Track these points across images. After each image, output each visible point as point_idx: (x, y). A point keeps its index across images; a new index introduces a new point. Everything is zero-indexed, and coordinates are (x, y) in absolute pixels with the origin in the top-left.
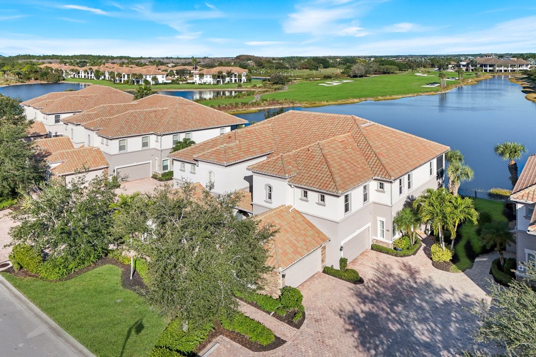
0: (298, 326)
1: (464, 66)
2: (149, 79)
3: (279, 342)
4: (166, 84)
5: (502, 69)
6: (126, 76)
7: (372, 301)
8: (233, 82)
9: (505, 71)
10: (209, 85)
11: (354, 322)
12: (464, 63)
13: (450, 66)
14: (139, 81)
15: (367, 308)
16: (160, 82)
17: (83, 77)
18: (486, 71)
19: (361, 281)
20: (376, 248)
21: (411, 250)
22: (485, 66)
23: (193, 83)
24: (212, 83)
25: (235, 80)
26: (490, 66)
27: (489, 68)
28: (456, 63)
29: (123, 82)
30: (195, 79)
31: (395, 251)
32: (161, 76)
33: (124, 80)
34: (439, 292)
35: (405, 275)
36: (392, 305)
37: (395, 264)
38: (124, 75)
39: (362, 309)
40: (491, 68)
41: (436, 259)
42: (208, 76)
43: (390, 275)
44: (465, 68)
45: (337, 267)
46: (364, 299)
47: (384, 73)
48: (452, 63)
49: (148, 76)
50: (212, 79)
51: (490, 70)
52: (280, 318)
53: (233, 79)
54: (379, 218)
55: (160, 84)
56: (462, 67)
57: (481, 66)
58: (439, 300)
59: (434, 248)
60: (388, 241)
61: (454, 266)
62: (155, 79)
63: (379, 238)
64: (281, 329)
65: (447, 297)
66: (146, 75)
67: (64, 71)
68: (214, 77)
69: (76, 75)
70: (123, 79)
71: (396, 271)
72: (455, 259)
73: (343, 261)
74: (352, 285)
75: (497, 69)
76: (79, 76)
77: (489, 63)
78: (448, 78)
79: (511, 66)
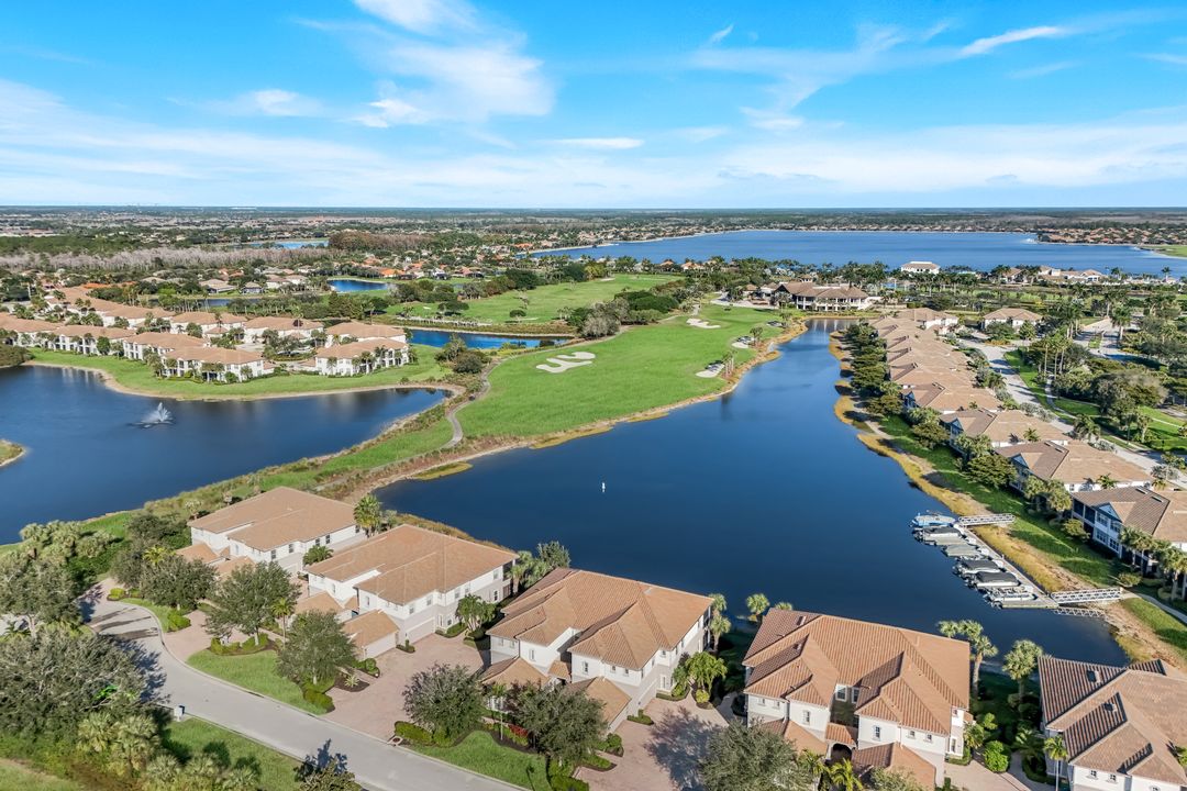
0: (621, 756)
1: (768, 295)
2: (236, 371)
3: (613, 766)
4: (266, 376)
5: (828, 305)
6: (186, 364)
7: (662, 736)
8: (387, 365)
9: (830, 308)
10: (346, 376)
11: (654, 750)
12: (770, 291)
13: (746, 293)
14: (216, 375)
15: (660, 741)
16: (255, 374)
17: (68, 349)
18: (800, 307)
19: (652, 723)
20: (660, 696)
21: (683, 695)
22: (800, 299)
23: (316, 373)
24: (352, 374)
25: (391, 362)
26: (809, 299)
27: (805, 303)
29: (179, 375)
30: (318, 365)
31: (673, 698)
32: (256, 363)
33: (182, 372)
34: (701, 725)
35: (681, 716)
36: (674, 737)
37: (674, 707)
38: (182, 363)
39: (657, 742)
40: (810, 304)
41: (699, 701)
42: (344, 360)
43: (672, 717)
44: (770, 299)
45: (636, 715)
46: (657, 735)
47: (638, 323)
48: (750, 286)
49: (232, 366)
50: (351, 367)
51: (807, 307)
52: (609, 752)
53: (387, 360)
54: (662, 676)
55: (256, 378)
56: (764, 297)
57: (794, 297)
58: (701, 731)
59: (698, 693)
60: (668, 691)
61: (711, 705)
62: (246, 371)
63: (662, 689)
64: (612, 758)
65: (705, 728)
66: (229, 365)
67: (20, 335)
68: (355, 361)
69: (50, 343)
70: (179, 369)
71: (676, 714)
72: (711, 700)
73: (641, 711)
74: (647, 727)
75: (817, 305)
76: (58, 346)
77: (805, 294)
78: (739, 340)
79: (842, 300)
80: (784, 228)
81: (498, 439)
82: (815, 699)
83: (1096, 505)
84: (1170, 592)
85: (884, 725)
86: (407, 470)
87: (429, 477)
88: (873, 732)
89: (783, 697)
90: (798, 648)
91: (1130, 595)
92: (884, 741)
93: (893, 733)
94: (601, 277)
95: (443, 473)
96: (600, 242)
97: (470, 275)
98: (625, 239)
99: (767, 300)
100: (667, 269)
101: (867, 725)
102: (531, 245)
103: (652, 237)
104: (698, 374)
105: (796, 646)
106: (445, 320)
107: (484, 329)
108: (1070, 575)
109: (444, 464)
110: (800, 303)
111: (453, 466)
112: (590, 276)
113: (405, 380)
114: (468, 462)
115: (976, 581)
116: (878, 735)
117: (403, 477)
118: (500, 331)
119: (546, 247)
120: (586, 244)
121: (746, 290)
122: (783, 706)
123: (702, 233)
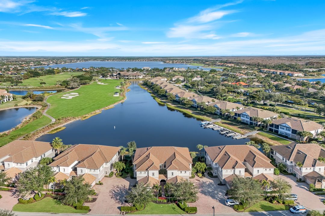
1: (115, 76)
5: (132, 77)
8: (5, 101)
9: (135, 78)
12: (115, 74)
13: (108, 75)
22: (125, 76)
26: (127, 76)
27: (126, 77)
28: (111, 74)
44: (116, 77)
47: (84, 84)
48: (109, 74)
54: (106, 170)
57: (123, 76)
77: (126, 75)
78: (116, 87)
79: (135, 76)
80: (101, 61)
81: (69, 119)
82: (155, 169)
83: (241, 113)
84: (267, 129)
85: (174, 171)
86: (44, 132)
87: (53, 132)
88: (171, 174)
89: (147, 170)
90: (148, 156)
91: (258, 132)
92: (174, 176)
93: (177, 173)
94: (59, 73)
95: (58, 131)
96: (49, 64)
97: (12, 74)
98: (57, 63)
99: (115, 77)
100: (78, 71)
101: (169, 173)
102: (26, 65)
103: (65, 63)
104: (114, 96)
105: (147, 156)
106: (15, 87)
107: (31, 89)
108: (242, 130)
109: (55, 128)
110: (125, 77)
111: (60, 128)
112: (56, 73)
113: (16, 105)
114: (64, 126)
115: (227, 134)
116: (173, 175)
117: (43, 134)
118: (38, 89)
119: (32, 66)
120: (45, 65)
121: (108, 74)
122: (147, 173)
123: (79, 62)
